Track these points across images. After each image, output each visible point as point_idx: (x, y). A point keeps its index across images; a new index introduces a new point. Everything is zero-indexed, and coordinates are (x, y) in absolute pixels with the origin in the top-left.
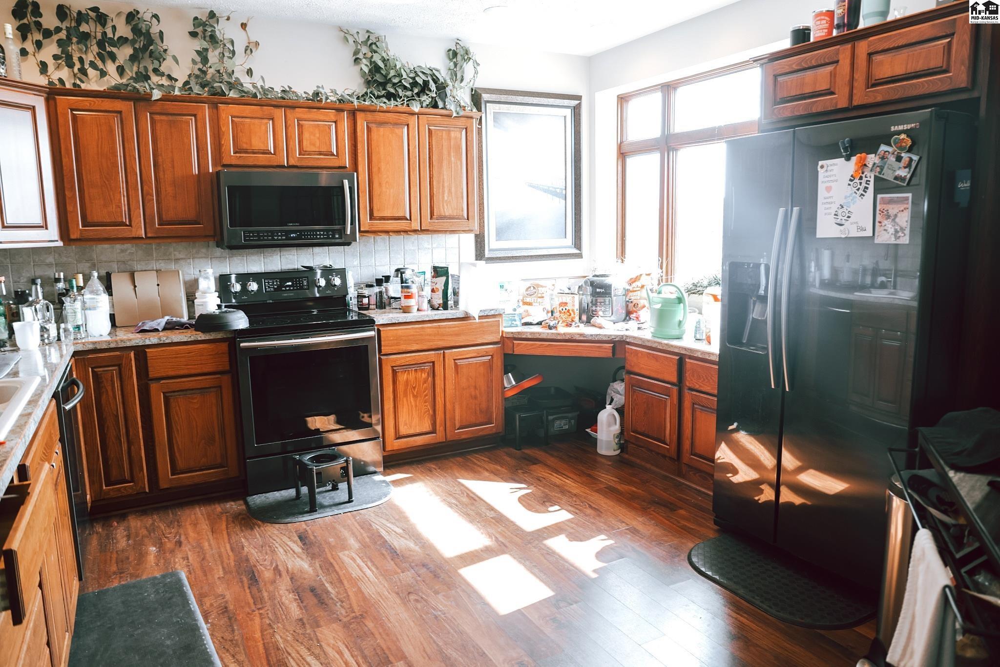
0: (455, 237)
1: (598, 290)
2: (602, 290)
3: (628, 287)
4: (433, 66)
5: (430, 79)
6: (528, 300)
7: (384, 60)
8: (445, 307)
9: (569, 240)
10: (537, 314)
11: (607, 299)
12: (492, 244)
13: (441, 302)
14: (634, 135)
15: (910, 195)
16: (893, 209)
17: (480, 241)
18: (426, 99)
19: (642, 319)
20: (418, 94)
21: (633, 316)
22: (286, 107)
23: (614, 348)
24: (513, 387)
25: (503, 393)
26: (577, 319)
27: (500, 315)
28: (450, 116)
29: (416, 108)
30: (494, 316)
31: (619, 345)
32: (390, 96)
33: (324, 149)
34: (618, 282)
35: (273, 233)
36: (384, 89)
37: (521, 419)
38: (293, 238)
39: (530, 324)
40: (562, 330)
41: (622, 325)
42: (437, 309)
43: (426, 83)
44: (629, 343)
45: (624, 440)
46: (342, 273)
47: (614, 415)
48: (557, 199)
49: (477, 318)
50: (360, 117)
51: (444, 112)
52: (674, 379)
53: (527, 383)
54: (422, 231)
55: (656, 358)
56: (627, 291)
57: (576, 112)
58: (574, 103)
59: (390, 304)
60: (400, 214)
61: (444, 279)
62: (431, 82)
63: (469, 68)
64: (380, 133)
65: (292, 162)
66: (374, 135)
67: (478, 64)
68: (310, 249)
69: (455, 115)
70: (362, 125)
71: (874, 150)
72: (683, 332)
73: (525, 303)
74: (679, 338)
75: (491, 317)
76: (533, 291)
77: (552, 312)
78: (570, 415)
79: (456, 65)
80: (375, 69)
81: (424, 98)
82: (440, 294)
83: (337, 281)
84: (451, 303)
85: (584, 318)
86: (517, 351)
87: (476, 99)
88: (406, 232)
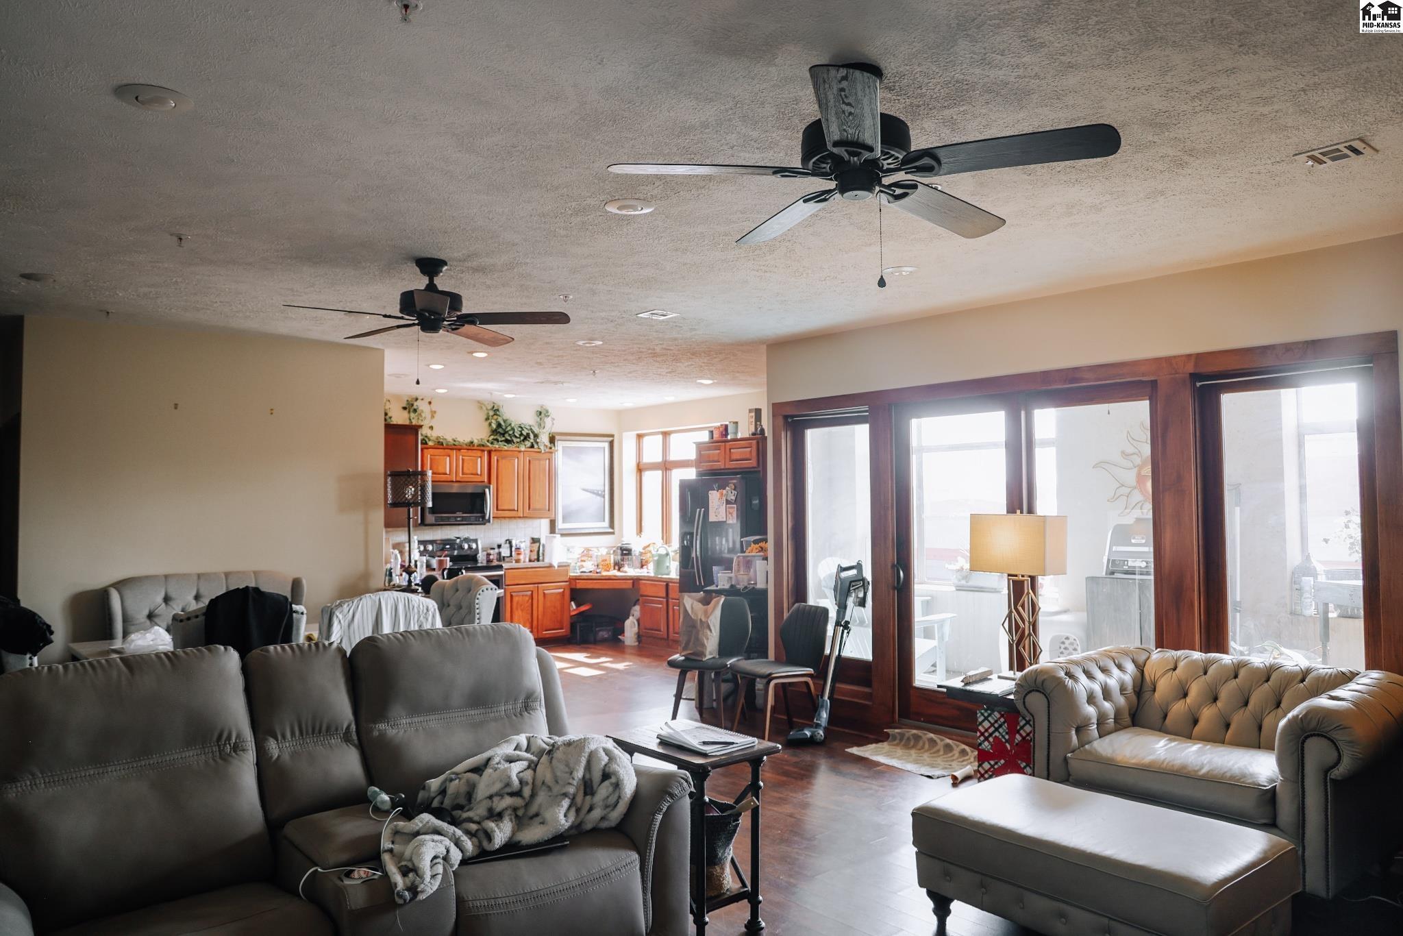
0: (538, 521)
1: (624, 552)
2: (627, 552)
3: (642, 551)
4: (530, 424)
5: (530, 432)
6: (583, 559)
7: (505, 421)
8: (538, 560)
9: (606, 523)
10: (589, 566)
11: (630, 557)
12: (560, 525)
13: (536, 557)
14: (647, 458)
15: (735, 506)
16: (731, 511)
17: (553, 524)
18: (528, 444)
19: (649, 568)
20: (523, 440)
21: (645, 567)
22: (456, 449)
23: (633, 583)
24: (575, 610)
25: (570, 613)
26: (613, 568)
27: (568, 566)
28: (540, 452)
29: (523, 448)
30: (565, 566)
31: (636, 581)
32: (507, 441)
33: (474, 472)
34: (637, 548)
35: (449, 518)
36: (504, 436)
37: (580, 627)
38: (459, 521)
39: (585, 572)
40: (605, 574)
41: (638, 570)
42: (534, 561)
43: (528, 434)
44: (641, 580)
45: (639, 637)
46: (476, 541)
47: (634, 623)
48: (598, 498)
49: (556, 567)
50: (493, 454)
51: (539, 450)
52: (664, 595)
53: (583, 608)
54: (523, 517)
55: (655, 585)
56: (641, 554)
57: (611, 444)
58: (611, 439)
59: (504, 559)
60: (511, 508)
61: (538, 544)
62: (531, 433)
63: (548, 421)
64: (503, 462)
65: (458, 479)
66: (500, 463)
67: (554, 419)
68: (457, 527)
69: (543, 451)
70: (494, 458)
71: (724, 489)
72: (670, 571)
73: (582, 561)
74: (668, 574)
75: (564, 567)
76: (587, 553)
77: (598, 566)
78: (608, 628)
79: (541, 419)
80: (499, 425)
81: (527, 443)
82: (535, 553)
83: (474, 546)
84: (541, 558)
85: (617, 568)
86: (579, 586)
87: (552, 440)
88: (515, 517)
